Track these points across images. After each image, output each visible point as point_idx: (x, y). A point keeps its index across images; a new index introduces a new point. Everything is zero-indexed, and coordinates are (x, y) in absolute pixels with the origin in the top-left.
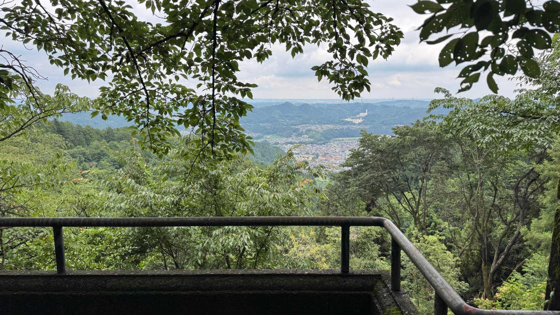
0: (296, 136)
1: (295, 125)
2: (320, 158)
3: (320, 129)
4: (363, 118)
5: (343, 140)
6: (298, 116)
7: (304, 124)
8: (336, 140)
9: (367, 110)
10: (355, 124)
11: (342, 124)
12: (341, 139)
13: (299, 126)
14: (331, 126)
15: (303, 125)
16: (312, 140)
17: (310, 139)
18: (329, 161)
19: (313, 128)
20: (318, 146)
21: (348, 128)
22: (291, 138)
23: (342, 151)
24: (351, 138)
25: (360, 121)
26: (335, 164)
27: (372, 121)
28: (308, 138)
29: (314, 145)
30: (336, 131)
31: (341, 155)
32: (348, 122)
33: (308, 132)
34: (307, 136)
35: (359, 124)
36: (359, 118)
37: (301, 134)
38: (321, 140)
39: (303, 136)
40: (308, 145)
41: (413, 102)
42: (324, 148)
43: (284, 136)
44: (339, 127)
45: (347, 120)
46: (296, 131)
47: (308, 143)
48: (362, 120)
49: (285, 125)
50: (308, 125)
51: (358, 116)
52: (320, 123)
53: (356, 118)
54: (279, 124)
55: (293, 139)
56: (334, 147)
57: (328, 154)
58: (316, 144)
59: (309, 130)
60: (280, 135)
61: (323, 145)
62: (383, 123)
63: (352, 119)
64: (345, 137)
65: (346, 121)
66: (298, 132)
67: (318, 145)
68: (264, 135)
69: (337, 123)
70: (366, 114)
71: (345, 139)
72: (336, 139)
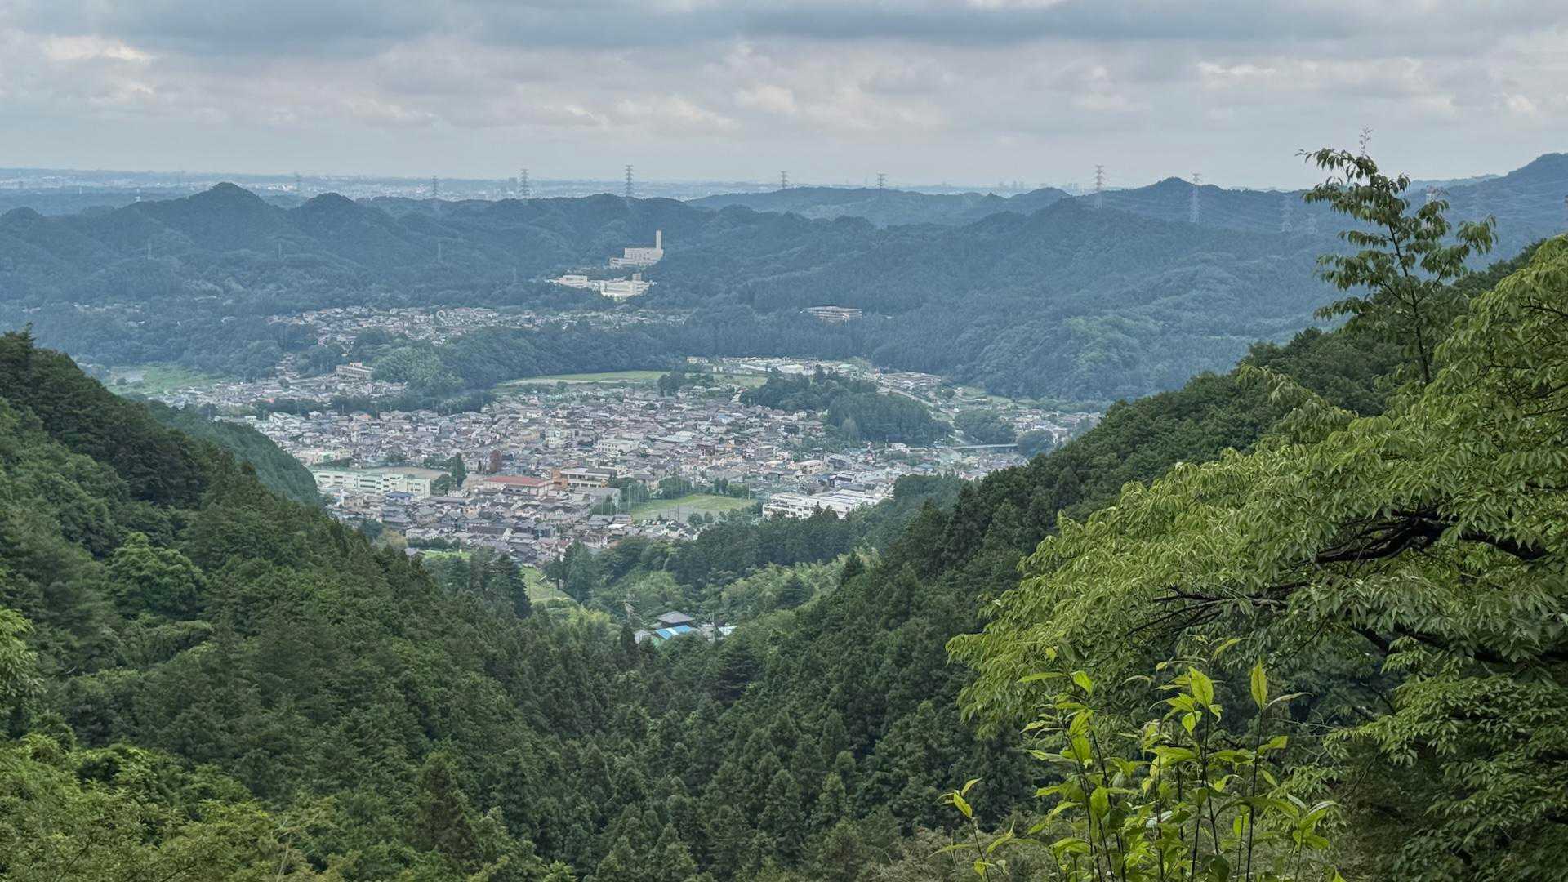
0: (302, 370)
1: (286, 311)
2: (475, 482)
3: (430, 331)
4: (647, 274)
5: (562, 387)
6: (295, 264)
7: (333, 304)
8: (528, 390)
9: (659, 234)
10: (609, 304)
11: (546, 304)
12: (553, 381)
13: (311, 318)
14: (485, 317)
15: (330, 312)
16: (396, 388)
17: (385, 386)
18: (530, 497)
19: (392, 323)
20: (444, 421)
21: (583, 325)
22: (274, 383)
23: (581, 443)
24: (599, 378)
25: (633, 288)
26: (567, 509)
27: (695, 289)
28: (375, 378)
29: (422, 414)
30: (521, 341)
31: (582, 463)
32: (575, 297)
33: (367, 349)
34: (368, 371)
35: (634, 303)
36: (627, 273)
37: (327, 361)
38: (446, 390)
39: (339, 369)
40: (385, 416)
41: (882, 196)
42: (477, 428)
43: (228, 372)
44: (530, 319)
45: (563, 281)
46: (294, 341)
47: (388, 408)
48: (645, 286)
49: (229, 311)
50: (356, 310)
51: (617, 264)
52: (421, 301)
53: (611, 275)
54: (194, 306)
55: (285, 385)
56: (533, 421)
57: (510, 457)
58: (428, 407)
59: (375, 338)
60: (203, 367)
61: (473, 415)
62: (751, 300)
63: (592, 276)
64: (572, 373)
65: (564, 288)
66: (312, 350)
67: (443, 412)
68: (108, 364)
69: (519, 300)
70: (656, 254)
71: (570, 380)
72: (525, 382)
